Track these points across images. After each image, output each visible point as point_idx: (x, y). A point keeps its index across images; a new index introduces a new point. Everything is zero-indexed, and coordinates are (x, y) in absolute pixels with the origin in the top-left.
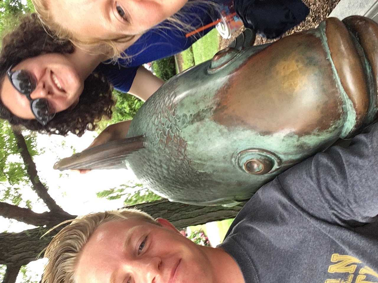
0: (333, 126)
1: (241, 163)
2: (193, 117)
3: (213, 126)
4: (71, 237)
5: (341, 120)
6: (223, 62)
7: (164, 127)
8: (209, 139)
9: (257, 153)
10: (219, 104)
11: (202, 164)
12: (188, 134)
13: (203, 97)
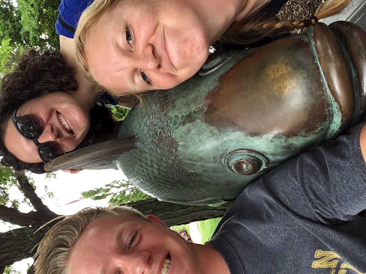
0: (320, 128)
1: (231, 163)
2: (184, 118)
3: (204, 127)
4: (64, 232)
5: (327, 122)
6: (213, 65)
7: (155, 127)
8: (200, 140)
9: (246, 153)
10: (210, 106)
11: (192, 164)
12: (179, 134)
13: (194, 99)
